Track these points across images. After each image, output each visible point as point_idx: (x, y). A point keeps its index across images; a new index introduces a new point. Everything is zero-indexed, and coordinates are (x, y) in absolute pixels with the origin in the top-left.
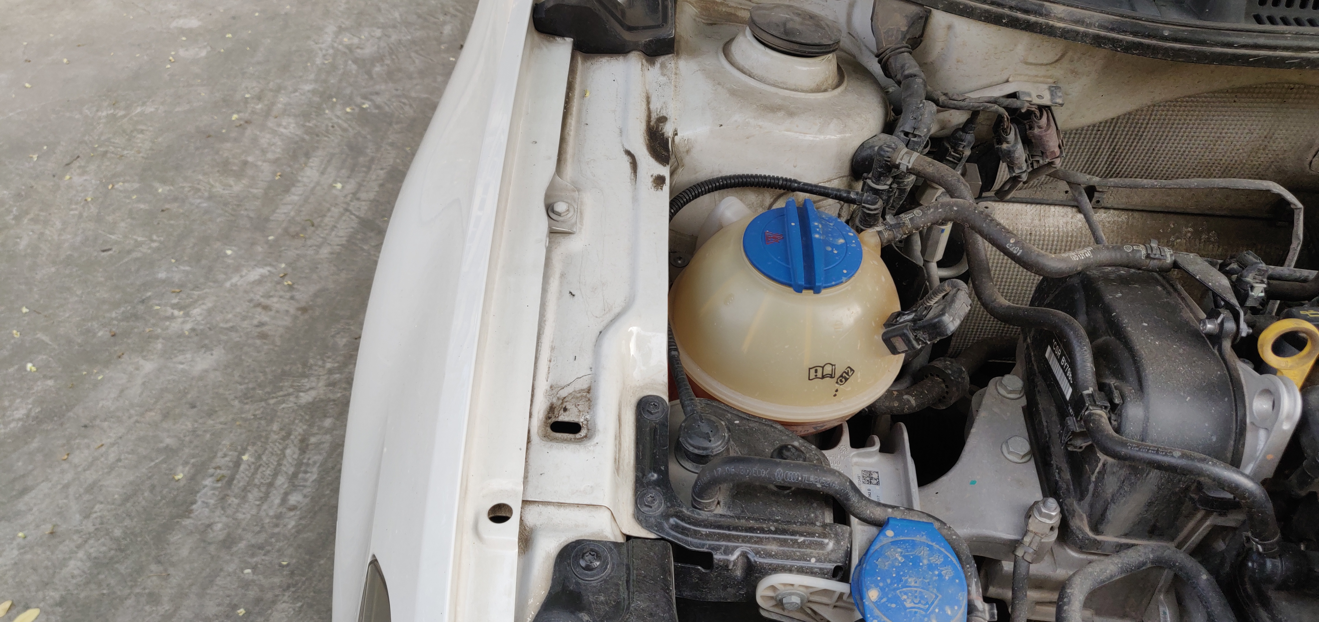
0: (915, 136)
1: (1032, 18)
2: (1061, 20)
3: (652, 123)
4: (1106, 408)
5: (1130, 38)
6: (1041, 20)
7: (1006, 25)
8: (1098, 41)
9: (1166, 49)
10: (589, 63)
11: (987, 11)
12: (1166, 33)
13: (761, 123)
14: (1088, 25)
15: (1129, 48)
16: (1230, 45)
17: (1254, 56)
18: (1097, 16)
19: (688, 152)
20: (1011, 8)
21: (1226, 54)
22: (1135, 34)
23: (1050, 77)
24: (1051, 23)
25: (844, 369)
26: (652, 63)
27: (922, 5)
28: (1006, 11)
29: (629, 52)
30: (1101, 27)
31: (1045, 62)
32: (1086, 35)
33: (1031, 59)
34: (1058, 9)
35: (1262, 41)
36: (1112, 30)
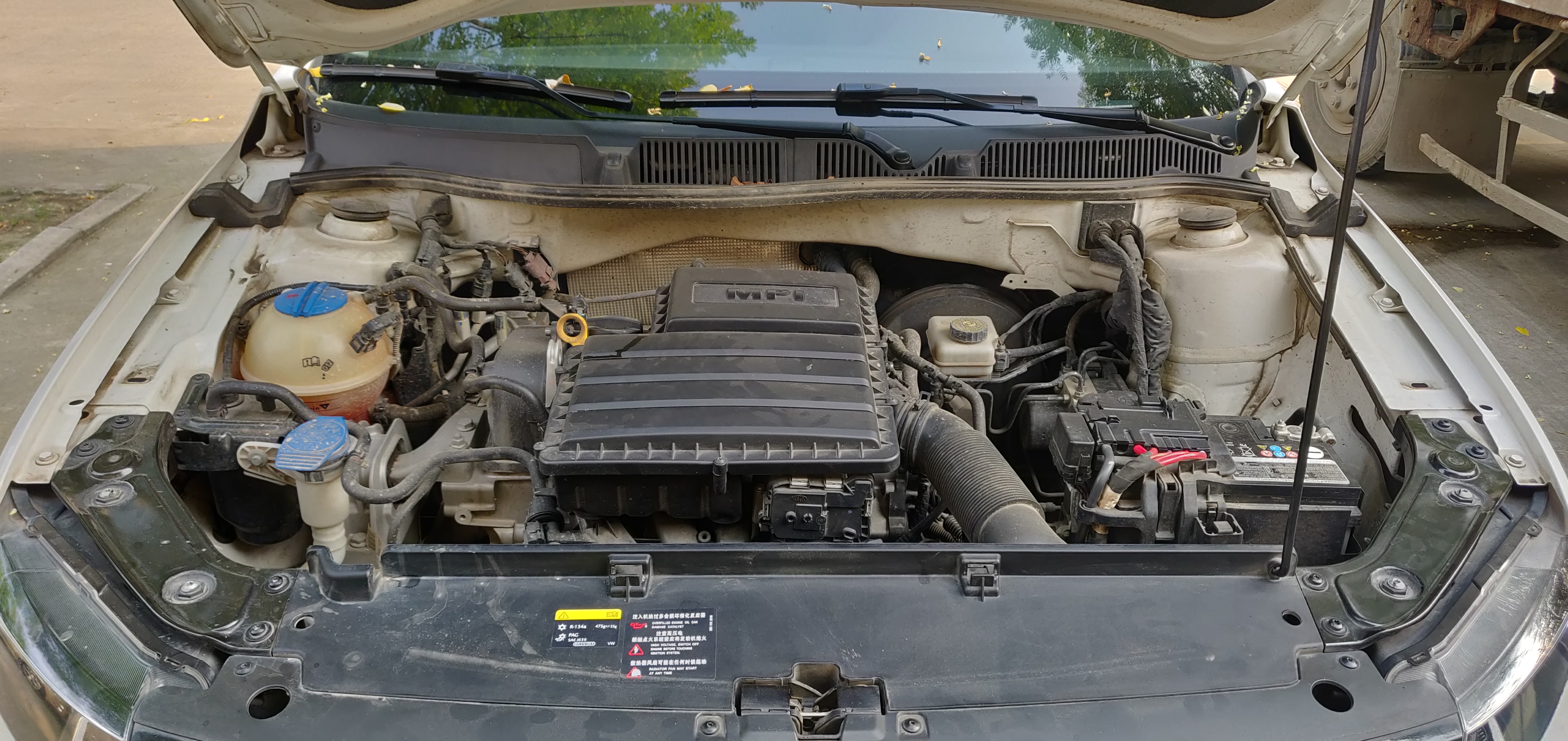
0: (425, 261)
1: (496, 192)
2: (509, 191)
3: (255, 258)
4: (475, 371)
5: (543, 197)
6: (500, 192)
7: (484, 198)
8: (530, 201)
9: (562, 201)
10: (226, 233)
11: (474, 191)
12: (559, 192)
13: (319, 253)
14: (522, 192)
15: (545, 202)
16: (594, 196)
17: (610, 202)
18: (525, 187)
19: (275, 272)
20: (485, 188)
21: (593, 201)
22: (545, 194)
23: (534, 233)
24: (505, 193)
25: (325, 361)
26: (267, 231)
27: (444, 193)
28: (483, 190)
29: (253, 226)
30: (529, 192)
31: (524, 222)
32: (523, 198)
33: (515, 221)
34: (506, 185)
35: (609, 192)
36: (534, 193)
